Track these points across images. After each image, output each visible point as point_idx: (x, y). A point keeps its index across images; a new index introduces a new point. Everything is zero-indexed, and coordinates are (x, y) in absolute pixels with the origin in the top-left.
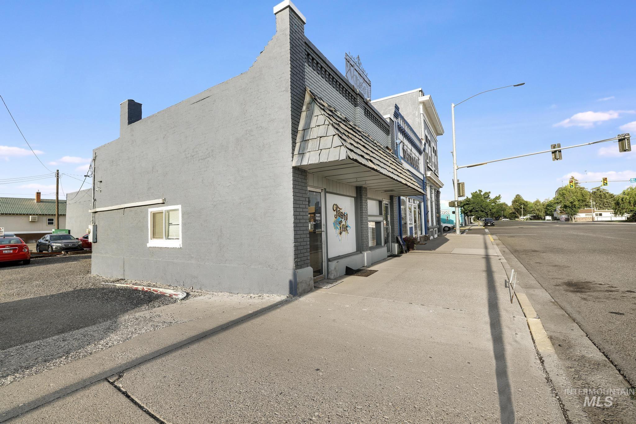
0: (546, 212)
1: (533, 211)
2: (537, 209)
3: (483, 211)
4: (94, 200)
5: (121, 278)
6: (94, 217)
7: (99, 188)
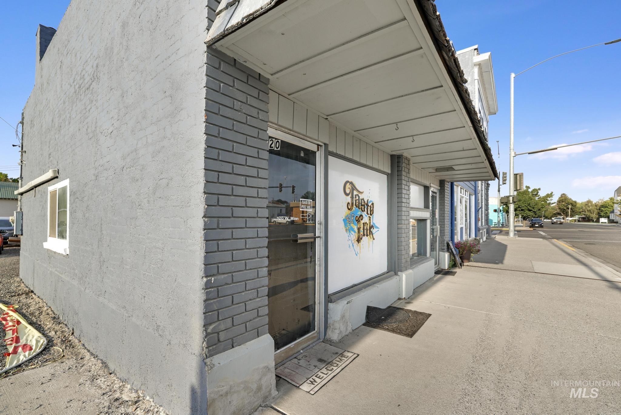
0: (599, 213)
1: (583, 211)
2: (589, 210)
3: (530, 210)
4: (21, 177)
5: (32, 289)
6: (21, 201)
7: (24, 161)
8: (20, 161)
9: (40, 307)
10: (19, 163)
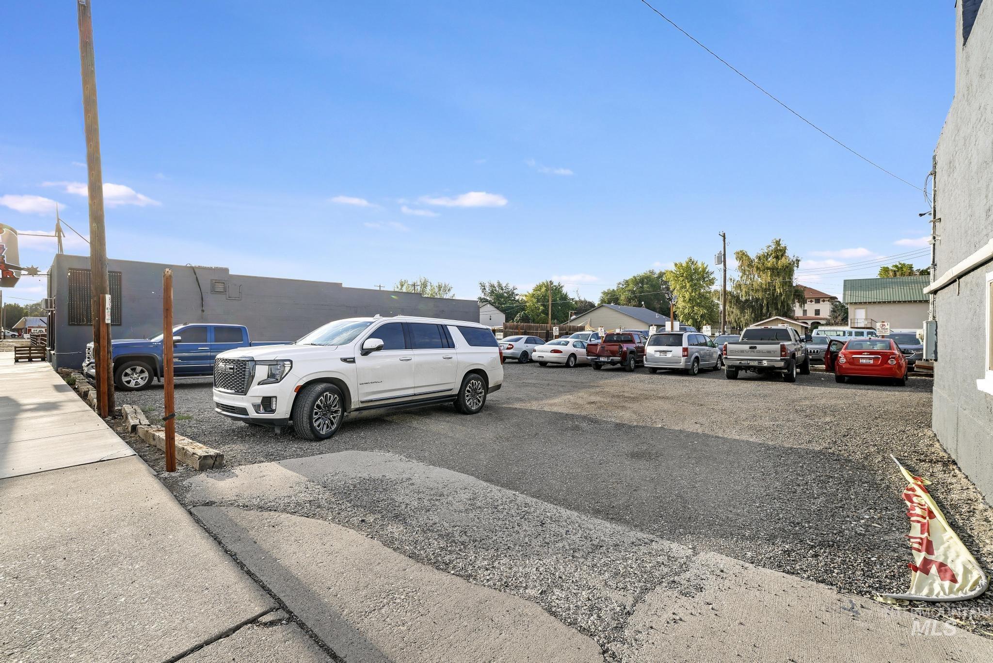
4: (934, 264)
5: (954, 457)
6: (933, 304)
7: (938, 235)
8: (932, 237)
9: (970, 500)
10: (930, 241)
